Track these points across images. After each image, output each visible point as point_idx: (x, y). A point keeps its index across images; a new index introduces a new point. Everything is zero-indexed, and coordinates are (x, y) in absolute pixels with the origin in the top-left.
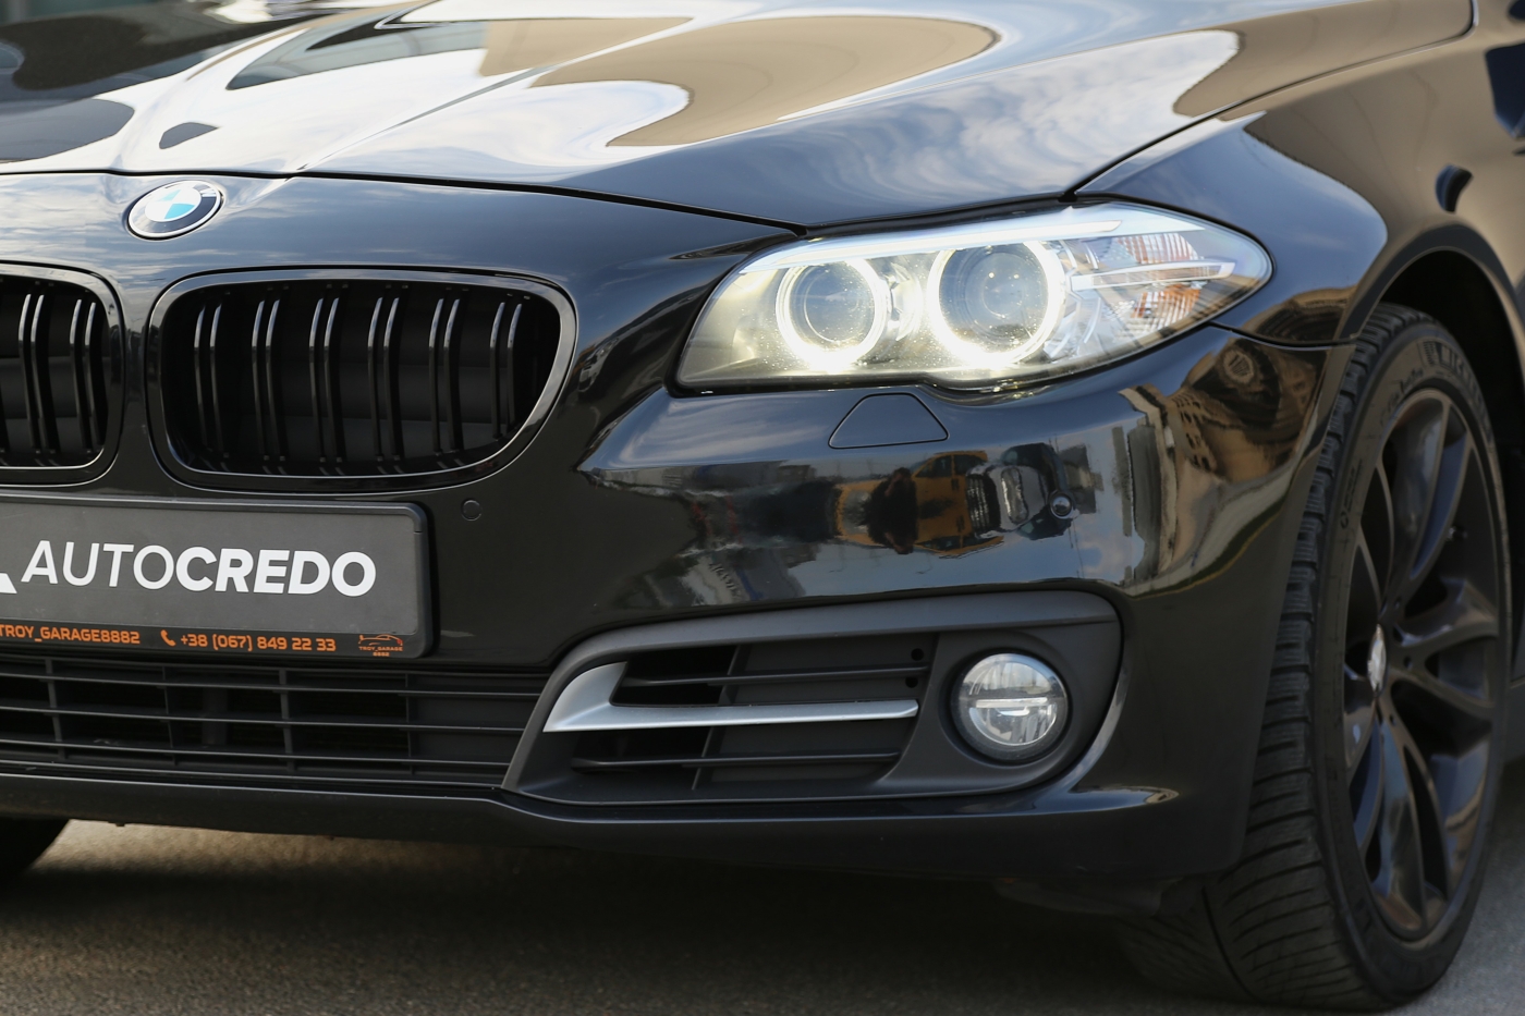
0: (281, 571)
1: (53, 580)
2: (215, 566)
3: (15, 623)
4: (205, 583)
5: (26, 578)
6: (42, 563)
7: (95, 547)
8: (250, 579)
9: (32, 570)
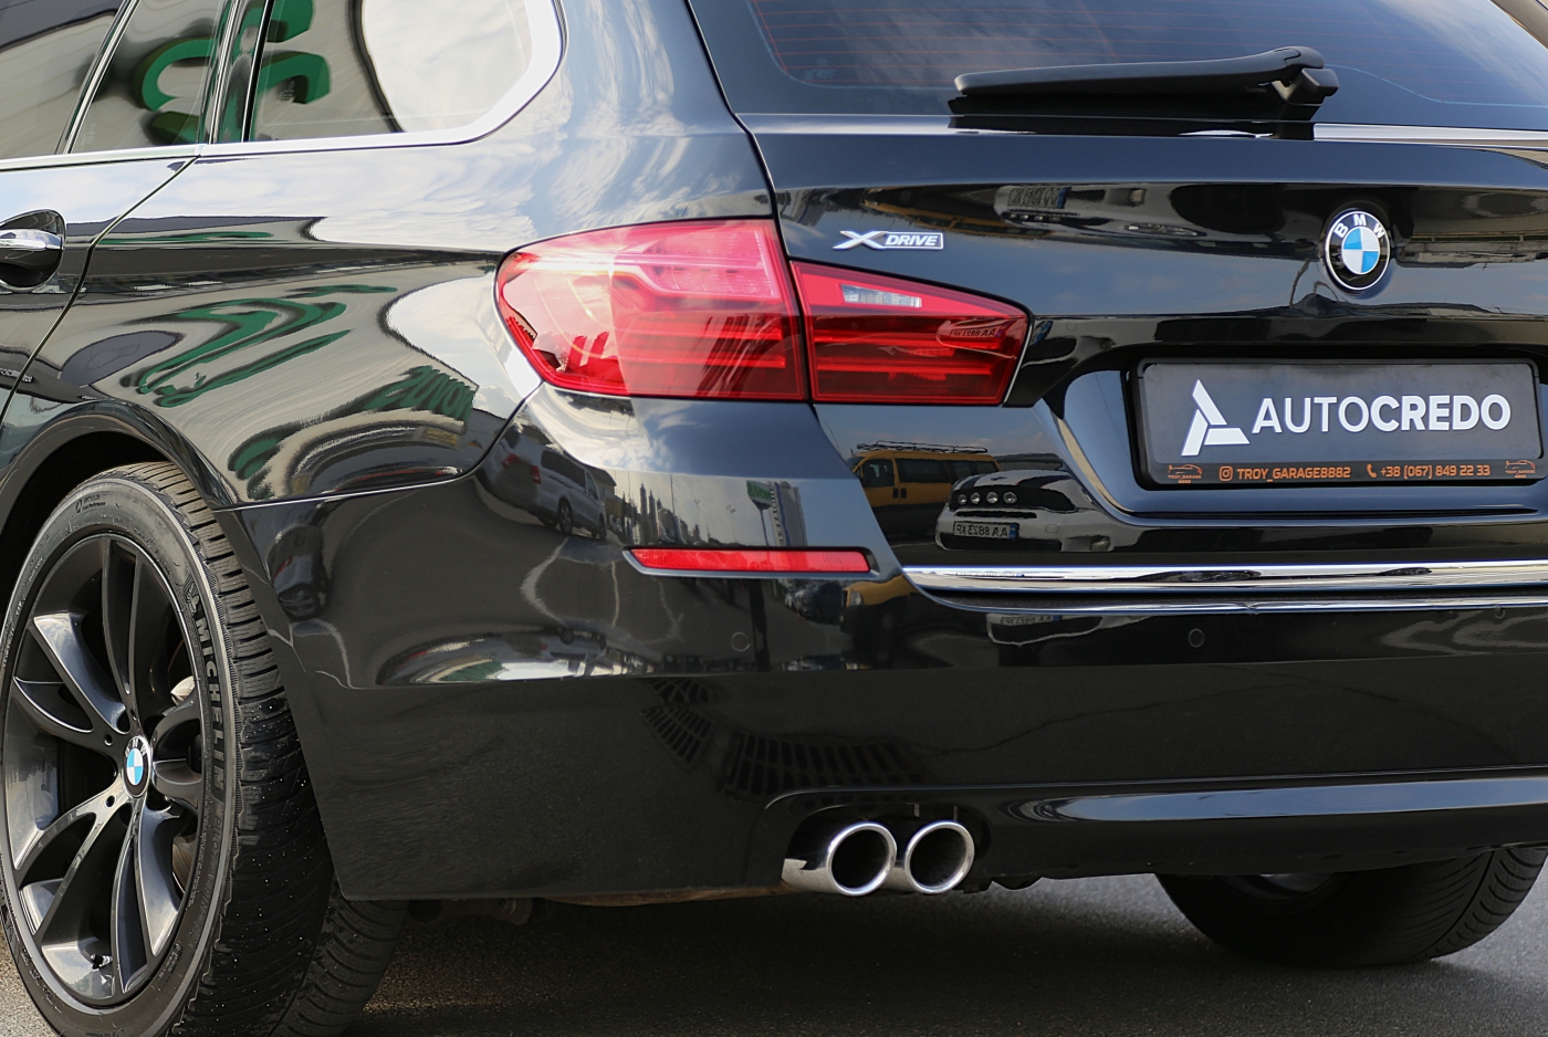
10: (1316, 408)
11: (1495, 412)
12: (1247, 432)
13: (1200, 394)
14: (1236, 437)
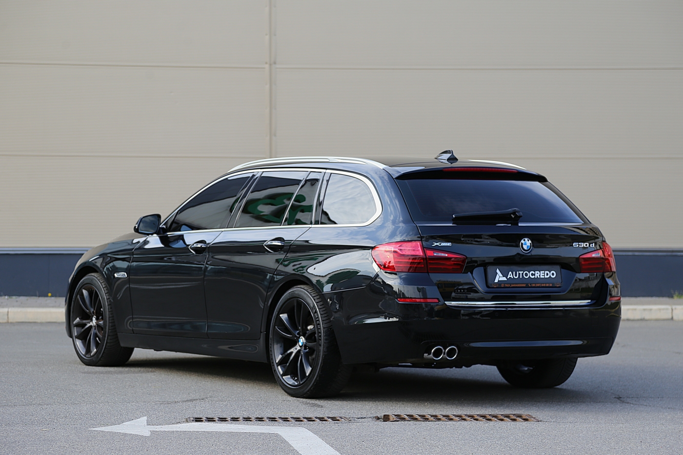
10: (519, 274)
11: (553, 274)
12: (507, 278)
13: (498, 271)
14: (505, 279)
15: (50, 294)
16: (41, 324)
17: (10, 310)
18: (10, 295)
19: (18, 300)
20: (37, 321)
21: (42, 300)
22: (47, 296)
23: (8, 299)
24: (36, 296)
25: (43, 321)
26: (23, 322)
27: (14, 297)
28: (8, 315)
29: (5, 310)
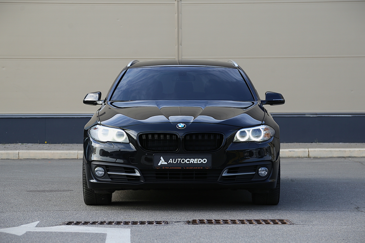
0: (197, 161)
1: (172, 163)
2: (190, 161)
3: (167, 167)
4: (189, 162)
5: (169, 163)
6: (171, 161)
7: (177, 159)
8: (194, 162)
9: (169, 162)
15: (46, 142)
16: (38, 160)
17: (20, 151)
18: (22, 142)
19: (26, 145)
20: (36, 158)
21: (41, 145)
22: (45, 143)
23: (21, 145)
24: (38, 143)
25: (40, 158)
26: (28, 159)
27: (25, 144)
28: (19, 154)
29: (17, 151)
